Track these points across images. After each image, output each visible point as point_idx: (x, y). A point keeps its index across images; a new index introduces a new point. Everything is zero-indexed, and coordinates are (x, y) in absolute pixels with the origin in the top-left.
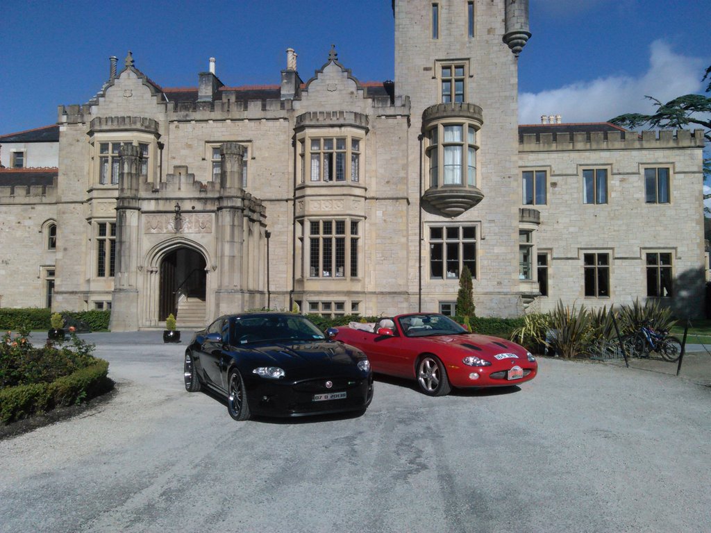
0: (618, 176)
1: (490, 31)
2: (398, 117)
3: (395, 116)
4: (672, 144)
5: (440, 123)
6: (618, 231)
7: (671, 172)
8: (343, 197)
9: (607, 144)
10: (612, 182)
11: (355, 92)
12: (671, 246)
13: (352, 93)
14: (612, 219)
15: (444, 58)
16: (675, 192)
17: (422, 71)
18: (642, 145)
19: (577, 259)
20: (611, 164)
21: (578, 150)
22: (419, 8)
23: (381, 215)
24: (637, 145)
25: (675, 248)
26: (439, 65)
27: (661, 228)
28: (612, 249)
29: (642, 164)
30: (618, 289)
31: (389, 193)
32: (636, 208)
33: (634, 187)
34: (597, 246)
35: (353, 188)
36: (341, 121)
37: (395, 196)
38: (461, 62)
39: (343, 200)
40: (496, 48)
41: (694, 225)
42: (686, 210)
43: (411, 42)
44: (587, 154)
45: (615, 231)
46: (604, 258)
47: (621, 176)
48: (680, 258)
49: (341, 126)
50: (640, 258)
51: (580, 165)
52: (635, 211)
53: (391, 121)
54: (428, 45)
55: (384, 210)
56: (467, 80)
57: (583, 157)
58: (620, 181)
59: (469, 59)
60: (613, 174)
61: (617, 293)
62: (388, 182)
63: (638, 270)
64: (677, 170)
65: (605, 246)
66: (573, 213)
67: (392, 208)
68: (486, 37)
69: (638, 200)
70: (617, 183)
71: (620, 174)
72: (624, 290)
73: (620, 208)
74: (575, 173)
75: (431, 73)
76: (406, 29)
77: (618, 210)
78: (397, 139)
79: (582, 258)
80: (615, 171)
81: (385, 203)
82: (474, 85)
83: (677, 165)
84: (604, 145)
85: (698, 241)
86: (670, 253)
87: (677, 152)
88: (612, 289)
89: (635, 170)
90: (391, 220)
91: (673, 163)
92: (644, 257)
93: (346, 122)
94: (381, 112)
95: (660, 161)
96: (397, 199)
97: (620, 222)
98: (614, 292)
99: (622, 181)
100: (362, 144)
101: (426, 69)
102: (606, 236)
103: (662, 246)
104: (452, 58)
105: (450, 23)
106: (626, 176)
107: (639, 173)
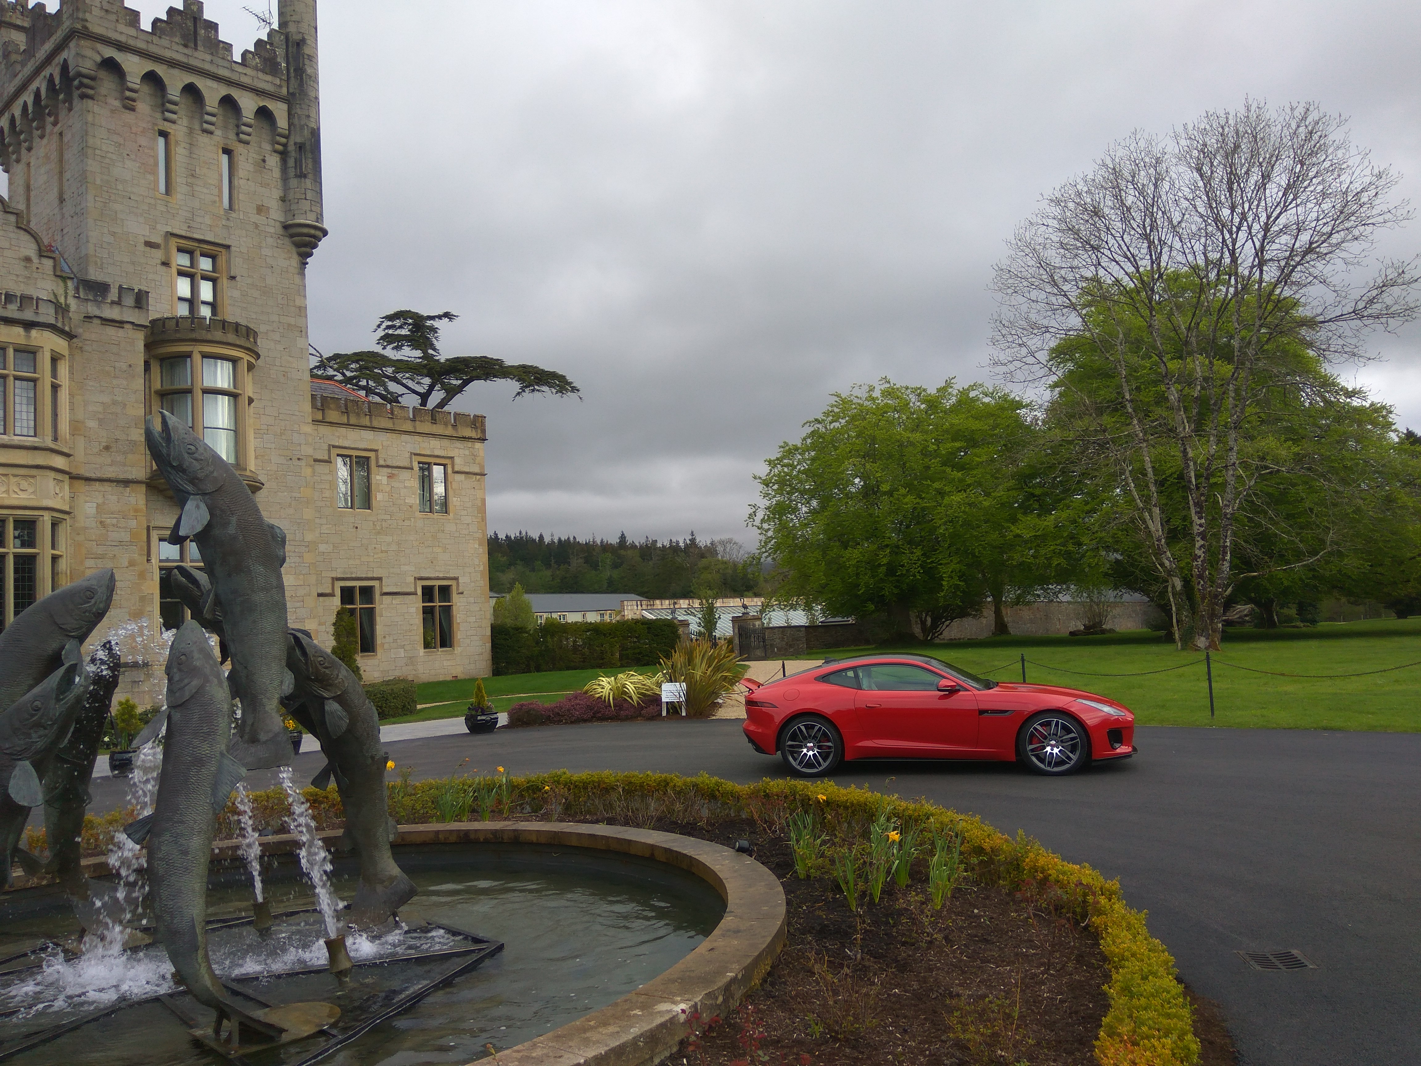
0: (385, 470)
1: (260, 209)
2: (127, 326)
3: (120, 324)
4: (449, 431)
5: (196, 350)
6: (386, 552)
7: (449, 470)
8: (34, 472)
9: (371, 421)
10: (378, 477)
11: (35, 259)
12: (452, 576)
13: (28, 259)
14: (379, 533)
15: (183, 233)
16: (455, 499)
17: (141, 247)
18: (415, 427)
19: (332, 595)
20: (376, 451)
21: (330, 423)
22: (134, 130)
23: (94, 511)
24: (408, 426)
25: (456, 579)
26: (174, 243)
27: (439, 550)
28: (380, 579)
29: (415, 454)
30: (387, 640)
31: (111, 469)
32: (409, 519)
33: (405, 487)
34: (359, 575)
35: (54, 455)
36: (28, 315)
37: (122, 476)
38: (213, 248)
39: (33, 477)
40: (270, 240)
41: (477, 546)
42: (468, 524)
43: (120, 187)
44: (342, 430)
45: (382, 552)
46: (367, 593)
47: (389, 470)
48: (462, 593)
49: (29, 325)
50: (415, 594)
51: (334, 447)
52: (407, 523)
53: (111, 331)
54: (152, 201)
55: (100, 500)
56: (224, 282)
57: (337, 434)
58: (388, 477)
59: (228, 247)
60: (379, 466)
61: (386, 646)
62: (107, 448)
63: (413, 610)
64: (456, 469)
65: (370, 575)
66: (324, 521)
67: (115, 497)
68: (255, 218)
69: (411, 507)
70: (385, 480)
71: (388, 466)
72: (395, 641)
73: (388, 517)
74: (326, 458)
75: (158, 255)
76: (107, 161)
77: (385, 520)
78: (124, 366)
79: (338, 592)
80: (381, 462)
81: (102, 489)
82: (236, 294)
83: (457, 460)
84: (366, 421)
85: (482, 568)
86: (449, 586)
87: (458, 444)
88: (379, 640)
89: (406, 464)
90: (114, 521)
91: (452, 458)
92: (419, 591)
93: (41, 319)
94: (92, 309)
95: (436, 453)
96: (126, 483)
97: (389, 539)
98: (383, 644)
99: (390, 477)
100: (63, 369)
101: (149, 244)
102: (371, 559)
103: (441, 575)
104: (196, 236)
105: (192, 175)
106: (395, 471)
107: (412, 469)
